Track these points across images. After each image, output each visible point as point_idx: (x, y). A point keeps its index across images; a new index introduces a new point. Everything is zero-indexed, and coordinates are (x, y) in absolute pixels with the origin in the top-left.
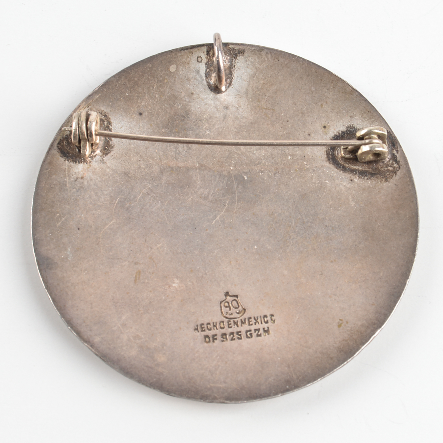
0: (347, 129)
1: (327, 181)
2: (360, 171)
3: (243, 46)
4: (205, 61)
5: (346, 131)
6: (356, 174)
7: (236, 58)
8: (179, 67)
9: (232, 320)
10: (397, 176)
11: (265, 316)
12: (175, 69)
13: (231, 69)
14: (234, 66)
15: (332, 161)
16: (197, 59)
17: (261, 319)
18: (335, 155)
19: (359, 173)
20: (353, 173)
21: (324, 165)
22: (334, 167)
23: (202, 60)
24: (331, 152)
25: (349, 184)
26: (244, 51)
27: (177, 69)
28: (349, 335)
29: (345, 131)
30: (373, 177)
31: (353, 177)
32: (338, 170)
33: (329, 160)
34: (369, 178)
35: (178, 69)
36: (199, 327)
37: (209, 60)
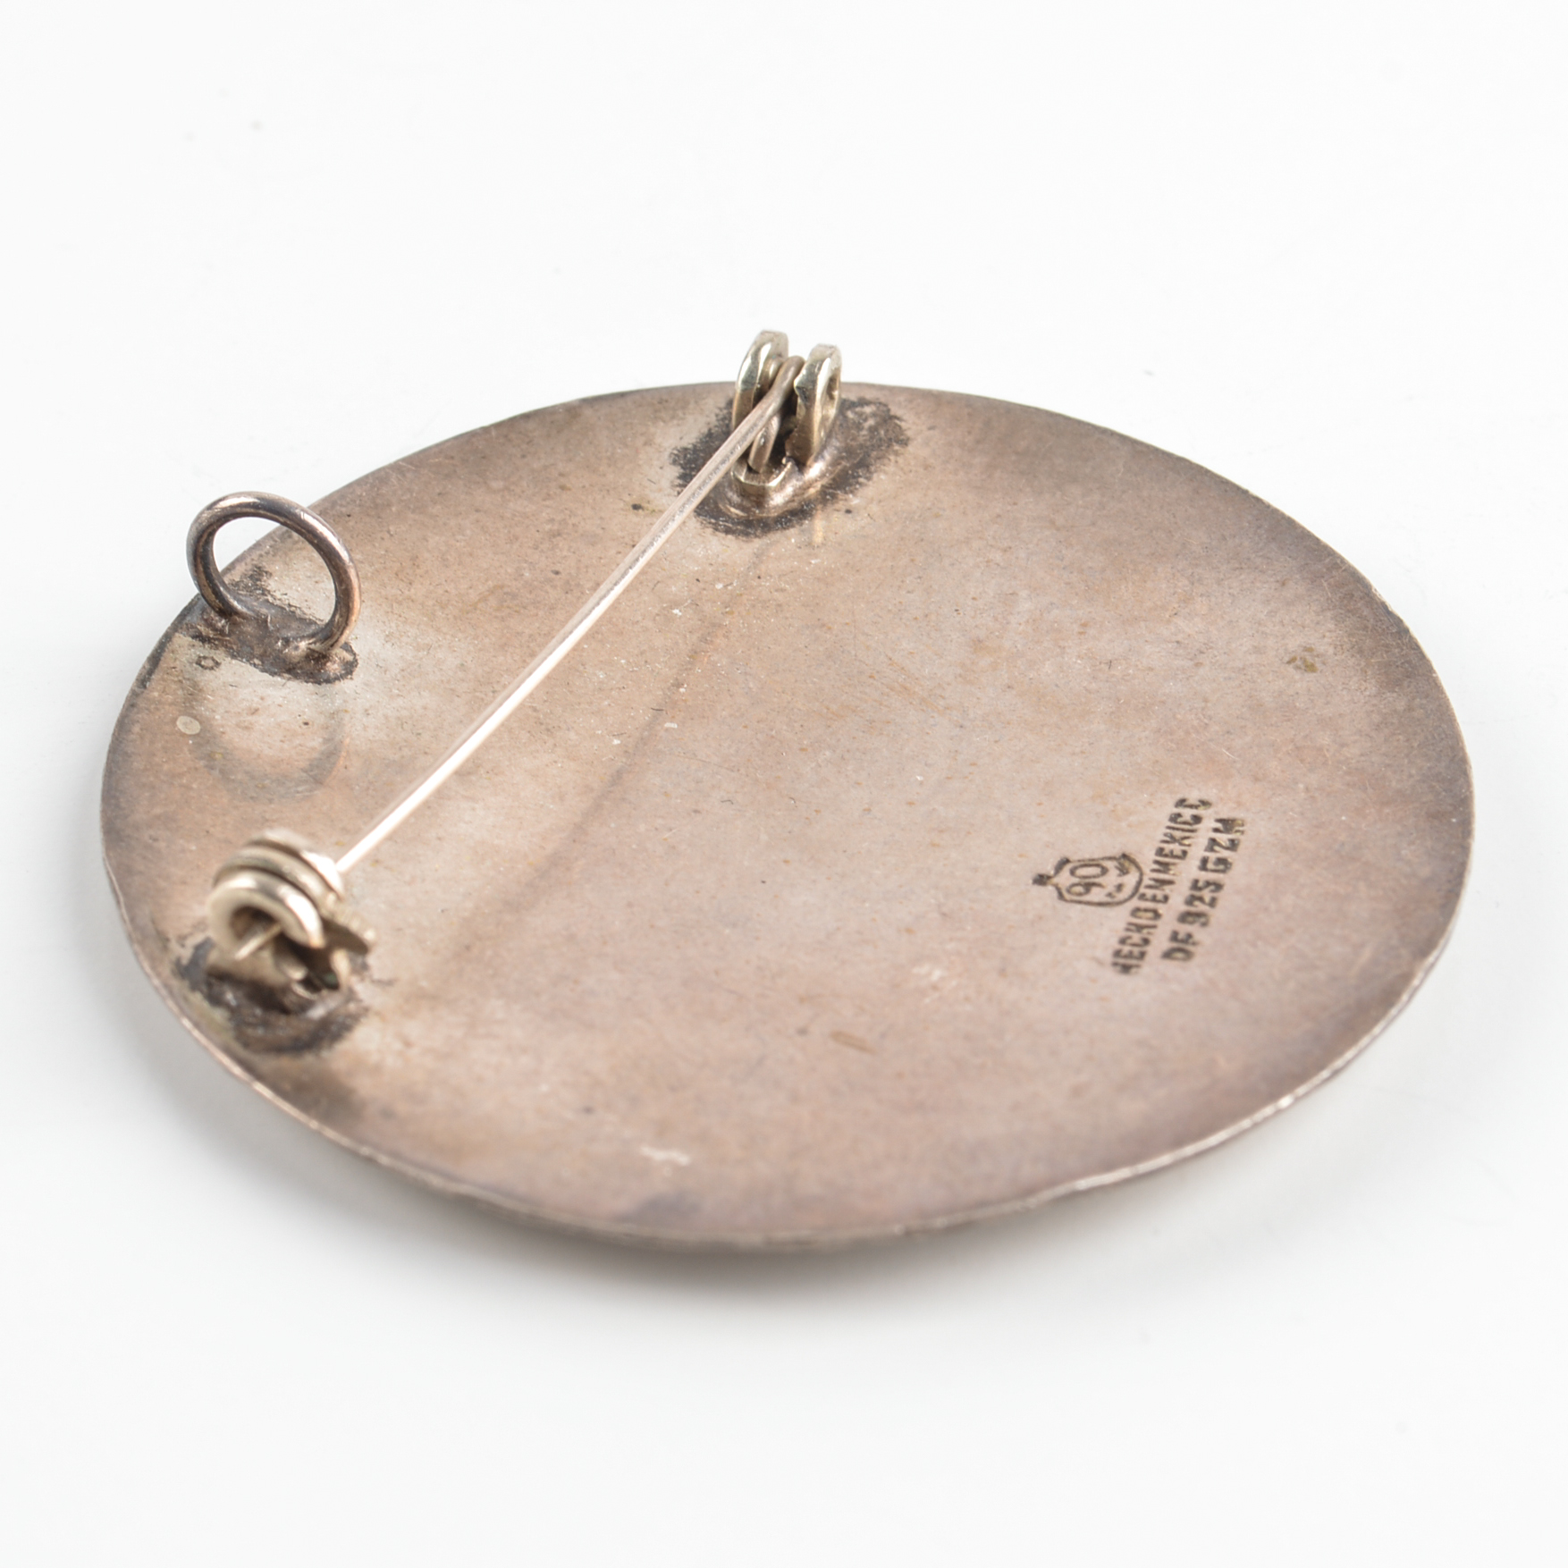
0: (681, 465)
1: (813, 562)
2: (831, 484)
3: (243, 564)
4: (223, 654)
5: (683, 468)
6: (834, 496)
7: (266, 593)
8: (194, 712)
9: (1142, 890)
10: (905, 418)
11: (1175, 818)
12: (197, 723)
13: (295, 616)
14: (290, 605)
15: (756, 530)
16: (202, 667)
17: (1178, 829)
18: (742, 517)
19: (838, 487)
20: (828, 500)
21: (755, 550)
22: (779, 532)
23: (213, 660)
24: (726, 521)
25: (856, 520)
26: (259, 568)
27: (197, 720)
28: (1353, 656)
29: (682, 471)
30: (872, 465)
31: (841, 505)
32: (793, 526)
33: (747, 534)
34: (868, 475)
35: (198, 717)
36: (1122, 961)
37: (223, 645)
